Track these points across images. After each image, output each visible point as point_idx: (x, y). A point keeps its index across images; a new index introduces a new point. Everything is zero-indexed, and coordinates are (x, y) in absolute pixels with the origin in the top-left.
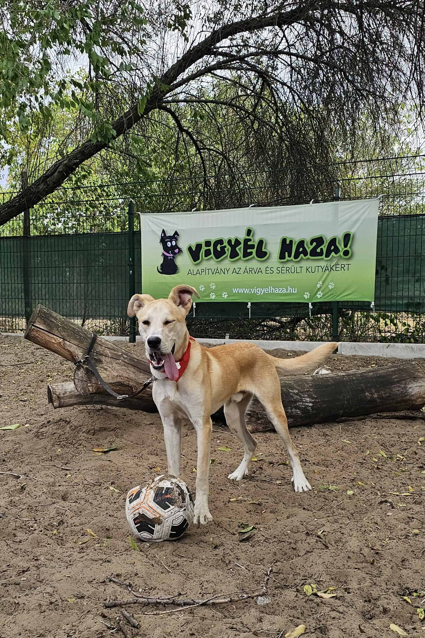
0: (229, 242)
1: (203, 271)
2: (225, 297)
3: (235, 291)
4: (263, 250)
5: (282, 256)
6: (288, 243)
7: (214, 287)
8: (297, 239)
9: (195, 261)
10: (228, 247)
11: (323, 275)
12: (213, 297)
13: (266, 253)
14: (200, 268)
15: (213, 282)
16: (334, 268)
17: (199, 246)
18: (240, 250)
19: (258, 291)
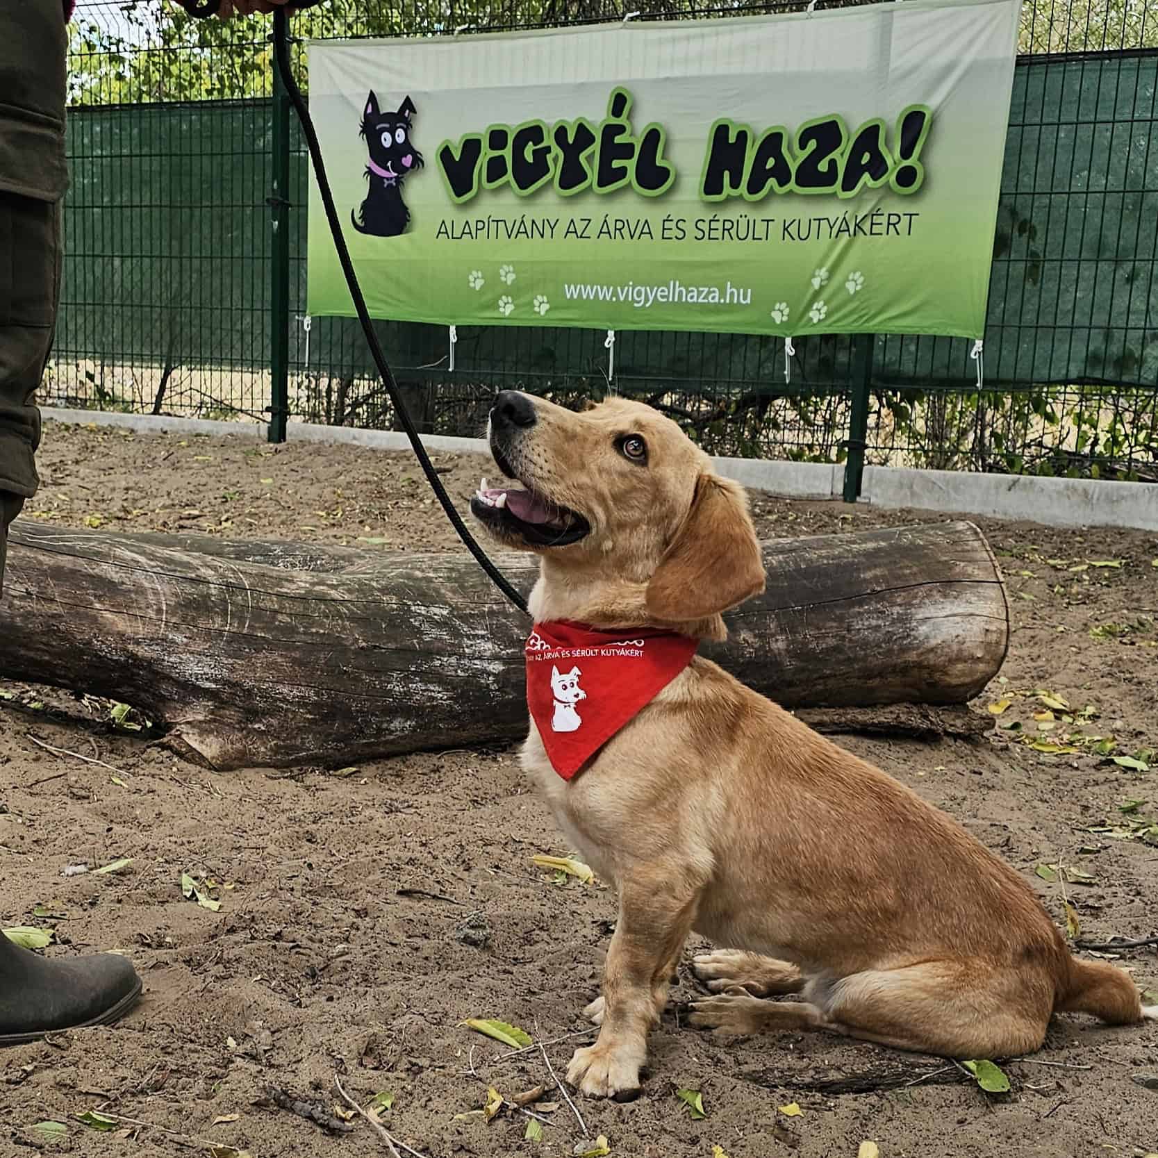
0: (561, 133)
1: (481, 225)
2: (541, 311)
3: (571, 292)
4: (659, 162)
5: (712, 185)
6: (732, 139)
7: (510, 278)
8: (760, 129)
9: (459, 194)
10: (556, 150)
11: (831, 248)
12: (508, 310)
13: (663, 174)
14: (473, 216)
15: (508, 264)
16: (866, 227)
17: (471, 146)
18: (590, 159)
19: (639, 294)
